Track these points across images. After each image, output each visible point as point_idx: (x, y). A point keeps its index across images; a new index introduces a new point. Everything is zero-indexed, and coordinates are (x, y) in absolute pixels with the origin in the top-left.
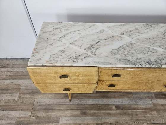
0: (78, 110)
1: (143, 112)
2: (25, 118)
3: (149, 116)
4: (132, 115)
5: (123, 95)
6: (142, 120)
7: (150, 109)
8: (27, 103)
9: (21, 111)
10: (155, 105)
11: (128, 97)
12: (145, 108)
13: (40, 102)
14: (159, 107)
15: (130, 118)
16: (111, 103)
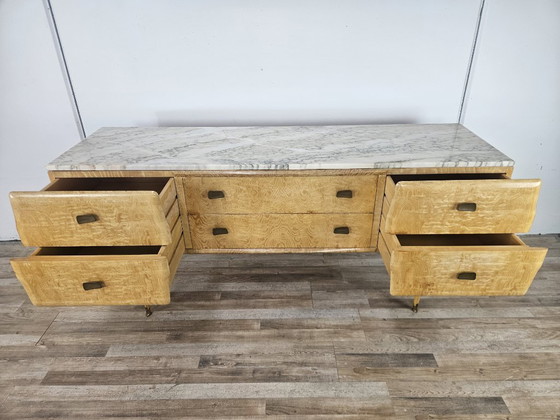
0: (163, 331)
1: (329, 333)
2: (21, 347)
3: (342, 340)
4: (300, 338)
5: (288, 302)
6: (322, 348)
7: (349, 327)
8: (36, 321)
9: (16, 335)
10: (363, 319)
11: (300, 306)
12: (337, 326)
13: (70, 318)
14: (373, 324)
15: (293, 344)
16: (252, 317)
